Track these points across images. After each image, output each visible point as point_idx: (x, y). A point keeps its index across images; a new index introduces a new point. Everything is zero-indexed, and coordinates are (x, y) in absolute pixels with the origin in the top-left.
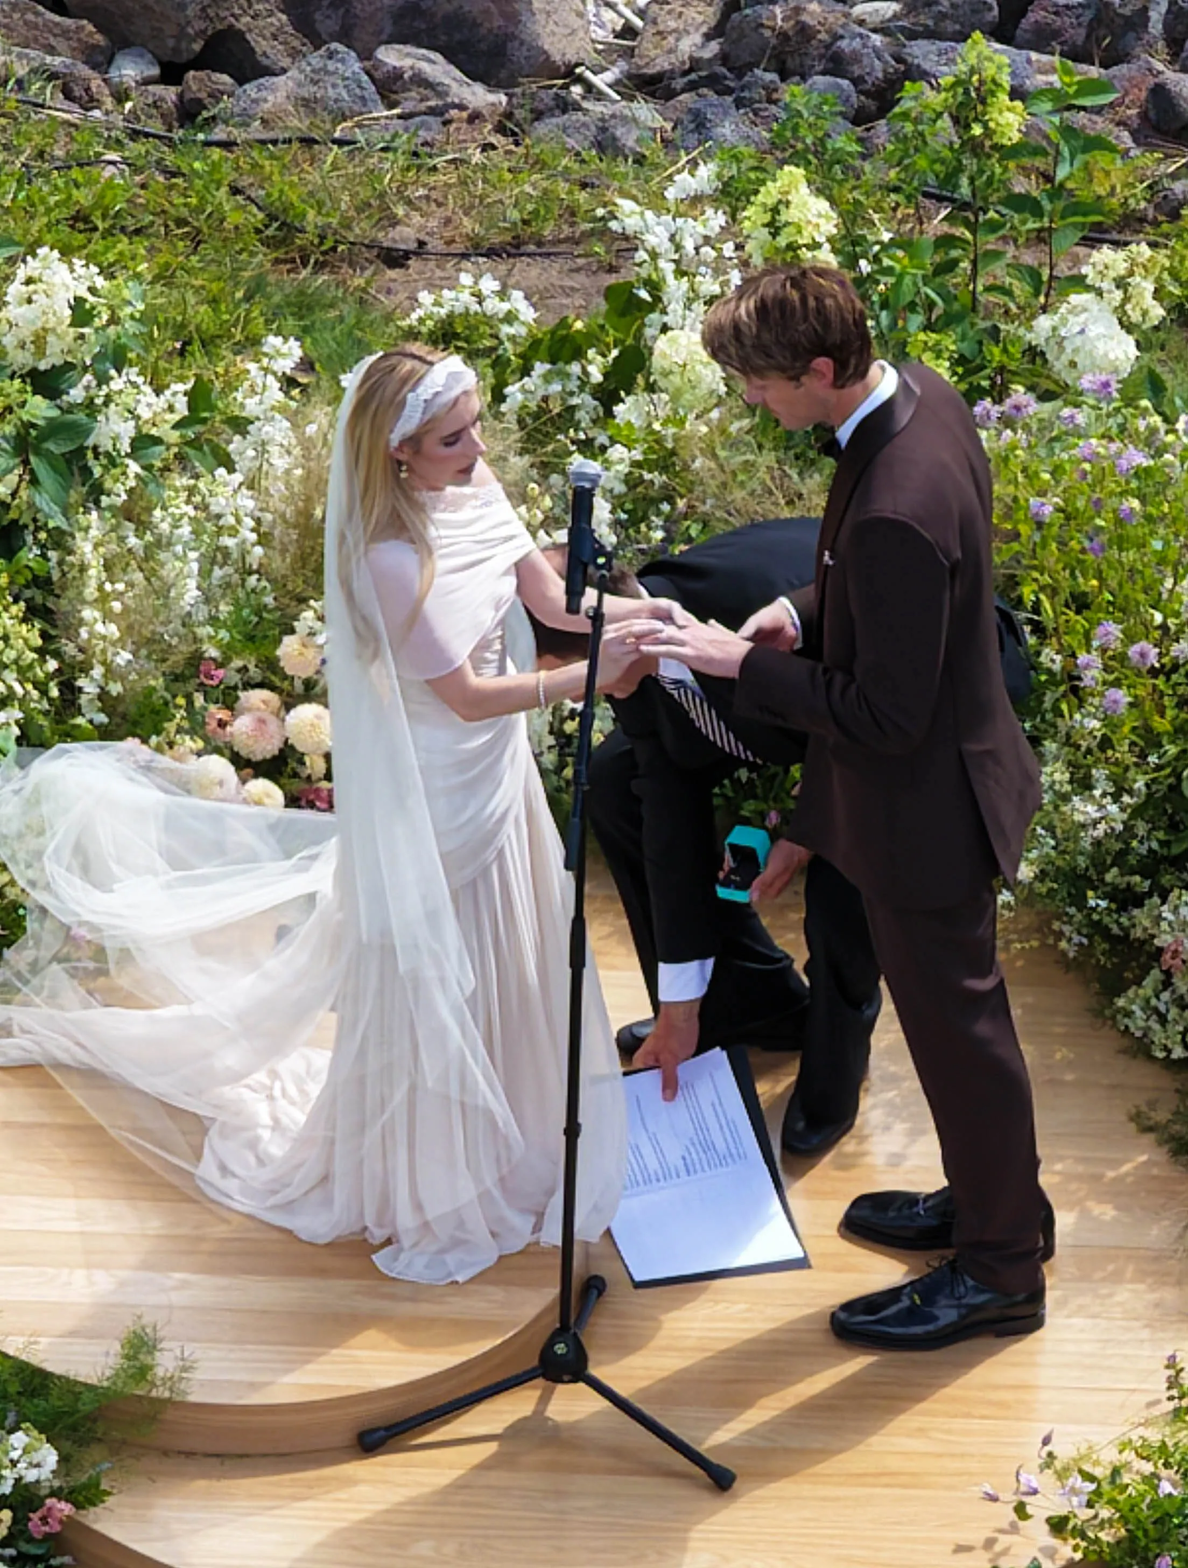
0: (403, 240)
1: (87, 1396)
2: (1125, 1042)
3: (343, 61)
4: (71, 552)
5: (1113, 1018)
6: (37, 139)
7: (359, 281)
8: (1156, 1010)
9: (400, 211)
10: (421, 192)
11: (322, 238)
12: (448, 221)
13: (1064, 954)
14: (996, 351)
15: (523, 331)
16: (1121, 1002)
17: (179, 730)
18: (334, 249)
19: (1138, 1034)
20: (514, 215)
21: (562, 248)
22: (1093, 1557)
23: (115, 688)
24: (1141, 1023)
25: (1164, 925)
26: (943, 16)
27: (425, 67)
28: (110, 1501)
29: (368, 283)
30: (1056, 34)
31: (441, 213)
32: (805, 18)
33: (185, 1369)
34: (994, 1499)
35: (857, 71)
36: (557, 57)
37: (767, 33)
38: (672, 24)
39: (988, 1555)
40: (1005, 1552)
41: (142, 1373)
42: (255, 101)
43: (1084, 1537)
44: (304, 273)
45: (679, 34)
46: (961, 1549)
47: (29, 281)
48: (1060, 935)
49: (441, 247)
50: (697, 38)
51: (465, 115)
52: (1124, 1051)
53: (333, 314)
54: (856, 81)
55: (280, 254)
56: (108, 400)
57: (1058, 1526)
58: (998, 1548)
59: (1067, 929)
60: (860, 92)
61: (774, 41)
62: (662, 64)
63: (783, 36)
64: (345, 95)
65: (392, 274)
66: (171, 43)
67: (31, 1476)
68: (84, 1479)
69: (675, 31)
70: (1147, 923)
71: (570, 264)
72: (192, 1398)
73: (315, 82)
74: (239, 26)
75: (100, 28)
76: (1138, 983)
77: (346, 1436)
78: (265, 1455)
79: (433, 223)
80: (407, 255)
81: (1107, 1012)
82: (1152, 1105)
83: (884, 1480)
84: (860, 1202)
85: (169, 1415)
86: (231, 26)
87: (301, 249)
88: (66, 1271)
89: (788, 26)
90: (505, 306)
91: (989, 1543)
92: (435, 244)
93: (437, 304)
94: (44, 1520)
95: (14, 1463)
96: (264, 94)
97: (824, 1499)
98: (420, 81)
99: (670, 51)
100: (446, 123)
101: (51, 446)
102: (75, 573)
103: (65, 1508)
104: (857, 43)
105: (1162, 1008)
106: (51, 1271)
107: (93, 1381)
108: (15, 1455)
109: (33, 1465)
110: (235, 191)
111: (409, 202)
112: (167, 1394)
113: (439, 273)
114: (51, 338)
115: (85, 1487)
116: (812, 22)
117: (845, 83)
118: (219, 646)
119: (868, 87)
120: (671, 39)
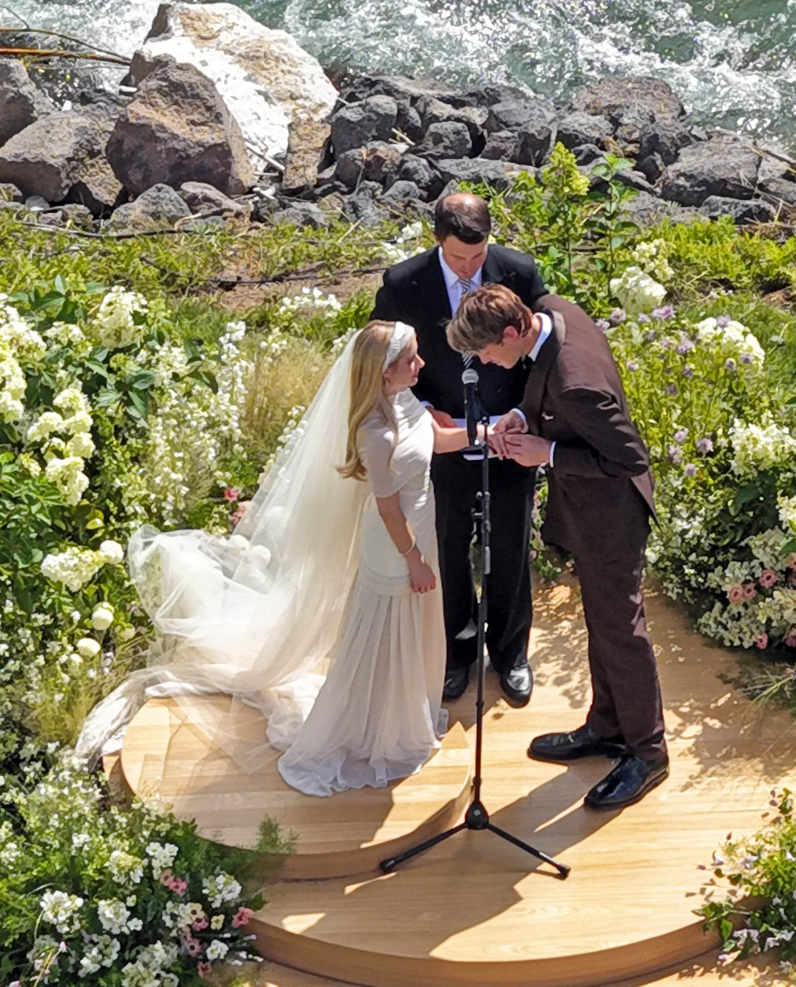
0: (231, 277)
1: (249, 855)
2: (706, 640)
3: (168, 192)
4: (148, 439)
5: (698, 629)
6: (39, 241)
7: (214, 299)
8: (720, 623)
9: (224, 263)
10: (231, 253)
11: (191, 280)
12: (248, 266)
13: (670, 597)
14: (597, 303)
15: (335, 314)
16: (702, 620)
17: (215, 524)
18: (197, 284)
19: (712, 635)
20: (283, 260)
21: (308, 275)
22: (755, 894)
23: (182, 506)
24: (714, 630)
25: (727, 580)
26: (446, 148)
27: (207, 191)
28: (266, 906)
29: (219, 300)
30: (503, 152)
31: (242, 262)
32: (378, 154)
33: (294, 839)
34: (702, 868)
35: (416, 177)
36: (245, 184)
37: (359, 163)
38: (301, 163)
39: (703, 897)
40: (711, 894)
41: (274, 842)
42: (126, 216)
43: (751, 884)
44: (184, 297)
45: (305, 167)
46: (689, 895)
47: (110, 304)
48: (667, 589)
49: (249, 279)
50: (315, 169)
51: (233, 214)
52: (706, 645)
53: (205, 315)
54: (418, 182)
55: (171, 289)
56: (158, 361)
57: (735, 880)
58: (707, 892)
59: (670, 586)
60: (420, 188)
61: (363, 167)
62: (299, 183)
63: (368, 164)
64: (173, 209)
65: (229, 294)
66: (53, 191)
67: (228, 897)
68: (253, 897)
69: (303, 166)
70: (718, 579)
71: (315, 282)
72: (299, 852)
73: (154, 204)
74: (84, 181)
75: (19, 188)
76: (710, 610)
77: (374, 865)
78: (336, 878)
79: (242, 268)
80: (234, 284)
81: (695, 626)
82: (729, 670)
83: (644, 864)
84: (536, 740)
85: (288, 861)
86: (80, 182)
87: (181, 286)
88: (220, 795)
89: (370, 159)
90: (326, 303)
91: (703, 891)
92: (246, 278)
93: (292, 303)
94: (240, 919)
95: (220, 892)
96: (129, 212)
97: (616, 876)
98: (207, 199)
99: (302, 176)
100: (225, 219)
101: (136, 386)
102: (150, 449)
103: (249, 912)
104: (415, 164)
105: (724, 622)
106: (213, 796)
107: (249, 848)
108: (220, 887)
109: (230, 892)
110: (142, 259)
111: (226, 258)
112: (287, 852)
113: (251, 292)
114: (123, 332)
115: (255, 900)
116: (382, 155)
117: (413, 184)
118: (226, 480)
119: (422, 185)
120: (301, 171)
